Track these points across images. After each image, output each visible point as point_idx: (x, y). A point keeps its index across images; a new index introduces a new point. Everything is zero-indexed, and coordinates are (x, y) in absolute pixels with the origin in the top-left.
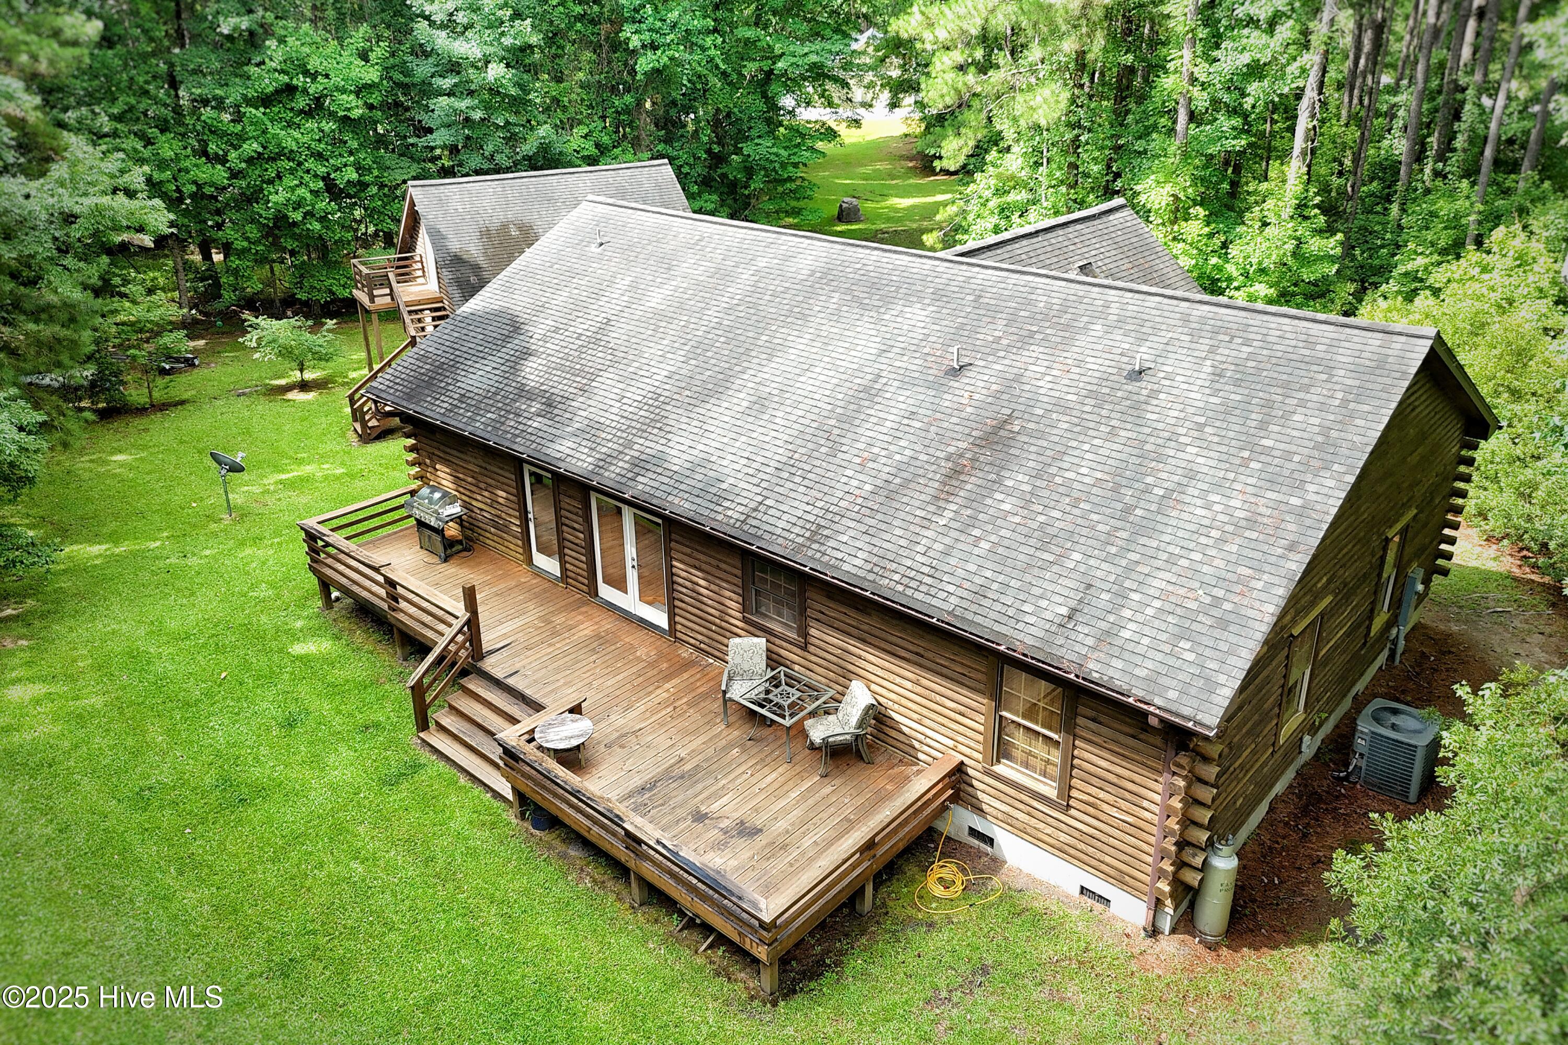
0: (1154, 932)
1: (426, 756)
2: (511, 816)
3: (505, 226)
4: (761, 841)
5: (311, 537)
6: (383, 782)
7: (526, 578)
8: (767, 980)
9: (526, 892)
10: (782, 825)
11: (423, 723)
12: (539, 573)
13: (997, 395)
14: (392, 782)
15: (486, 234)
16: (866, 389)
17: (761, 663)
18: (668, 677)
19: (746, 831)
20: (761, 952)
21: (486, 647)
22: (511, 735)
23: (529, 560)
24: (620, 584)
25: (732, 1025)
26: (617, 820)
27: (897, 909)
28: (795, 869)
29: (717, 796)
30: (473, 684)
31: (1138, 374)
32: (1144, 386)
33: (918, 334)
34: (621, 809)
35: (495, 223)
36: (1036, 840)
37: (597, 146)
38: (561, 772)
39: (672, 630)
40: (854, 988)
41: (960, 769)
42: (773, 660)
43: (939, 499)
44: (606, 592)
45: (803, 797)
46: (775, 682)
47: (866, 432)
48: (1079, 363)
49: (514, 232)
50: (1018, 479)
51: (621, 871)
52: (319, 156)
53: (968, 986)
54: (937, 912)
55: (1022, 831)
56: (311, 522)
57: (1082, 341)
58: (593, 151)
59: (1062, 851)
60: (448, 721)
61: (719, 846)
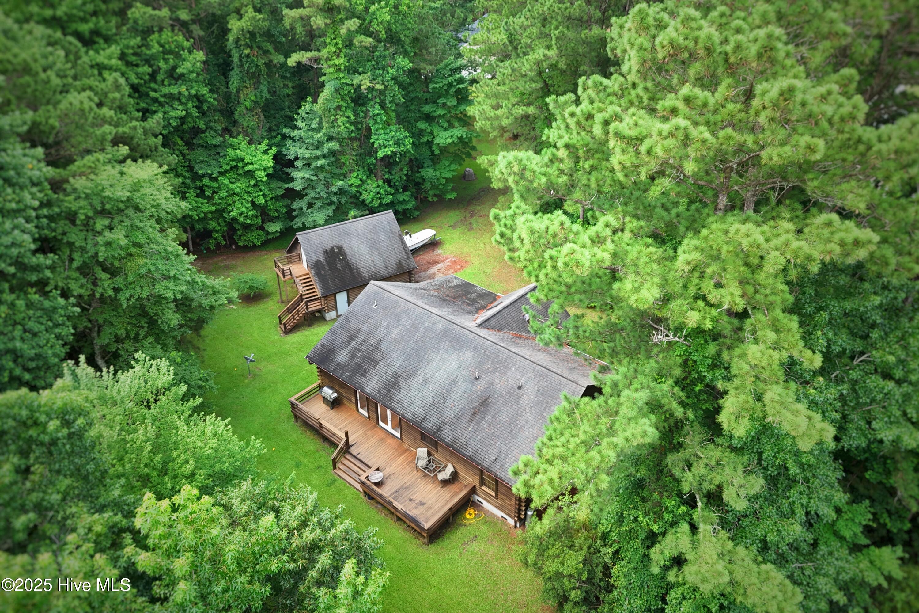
0: (516, 527)
1: (336, 477)
2: (362, 496)
3: (332, 248)
4: (425, 506)
5: (293, 404)
6: (327, 486)
7: (357, 416)
8: (426, 540)
9: (369, 518)
10: (430, 502)
11: (335, 468)
12: (361, 414)
13: (486, 389)
14: (329, 485)
15: (326, 252)
16: (454, 381)
17: (425, 455)
18: (401, 455)
19: (422, 504)
20: (425, 535)
21: (350, 444)
22: (363, 478)
23: (358, 410)
24: (386, 423)
25: (419, 550)
26: (390, 503)
27: (458, 521)
28: (433, 515)
29: (414, 494)
30: (348, 457)
31: (519, 388)
32: (521, 392)
33: (468, 363)
34: (392, 500)
35: (329, 247)
36: (491, 504)
37: (361, 180)
38: (376, 488)
39: (401, 439)
40: (447, 542)
41: (474, 487)
42: (429, 454)
43: (470, 421)
44: (381, 424)
45: (436, 494)
46: (429, 461)
47: (453, 395)
48: (507, 381)
49: (336, 250)
50: (488, 418)
51: (392, 513)
52: (248, 192)
53: (472, 540)
54: (467, 522)
55: (488, 502)
56: (293, 399)
57: (509, 373)
58: (360, 182)
59: (497, 507)
60: (342, 467)
61: (416, 508)
